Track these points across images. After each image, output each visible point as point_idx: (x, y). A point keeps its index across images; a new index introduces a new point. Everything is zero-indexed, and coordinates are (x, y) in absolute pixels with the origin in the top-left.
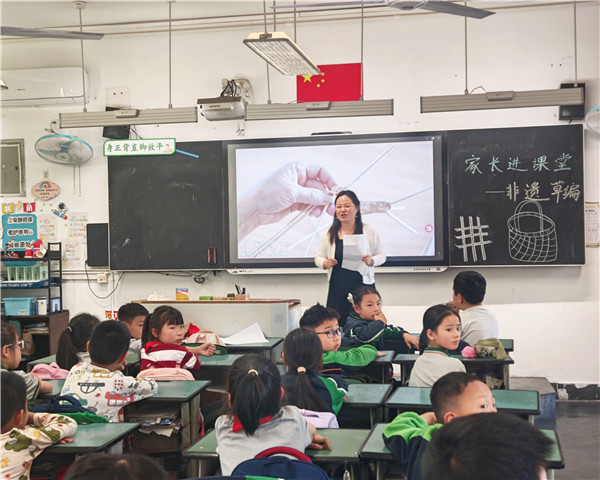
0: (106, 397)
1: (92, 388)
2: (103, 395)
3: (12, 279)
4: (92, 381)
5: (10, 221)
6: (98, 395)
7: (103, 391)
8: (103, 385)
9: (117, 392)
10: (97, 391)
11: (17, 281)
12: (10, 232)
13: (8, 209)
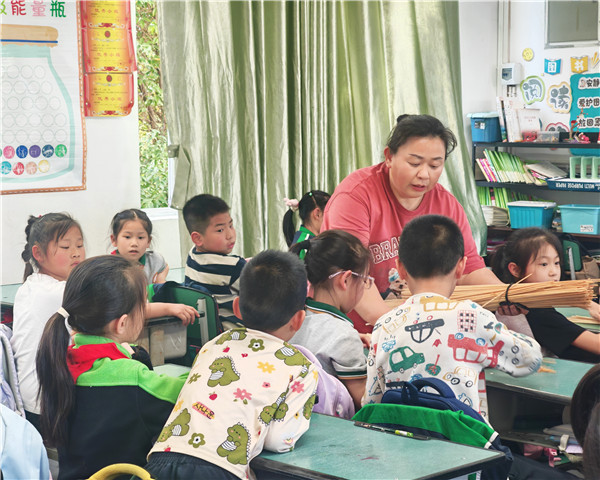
0: (450, 345)
1: (426, 332)
2: (445, 341)
3: (578, 176)
4: (423, 319)
5: (582, 85)
6: (437, 343)
7: (442, 334)
8: (440, 323)
9: (466, 335)
10: (435, 336)
11: (583, 179)
12: (582, 102)
13: (579, 66)
